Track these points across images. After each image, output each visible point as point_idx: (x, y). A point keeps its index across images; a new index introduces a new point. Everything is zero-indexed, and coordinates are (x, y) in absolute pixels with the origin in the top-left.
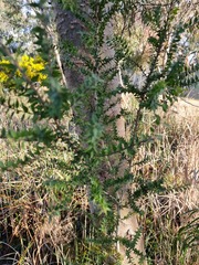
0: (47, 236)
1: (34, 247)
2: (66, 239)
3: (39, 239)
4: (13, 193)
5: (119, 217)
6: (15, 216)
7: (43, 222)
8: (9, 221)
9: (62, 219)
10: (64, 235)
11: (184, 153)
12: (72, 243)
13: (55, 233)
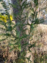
0: (11, 57)
1: (8, 60)
2: (16, 58)
3: (9, 58)
4: (3, 47)
5: (26, 53)
6: (4, 53)
7: (10, 54)
8: (2, 54)
9: (15, 53)
10: (15, 57)
11: (44, 38)
12: (17, 59)
13: (13, 57)
